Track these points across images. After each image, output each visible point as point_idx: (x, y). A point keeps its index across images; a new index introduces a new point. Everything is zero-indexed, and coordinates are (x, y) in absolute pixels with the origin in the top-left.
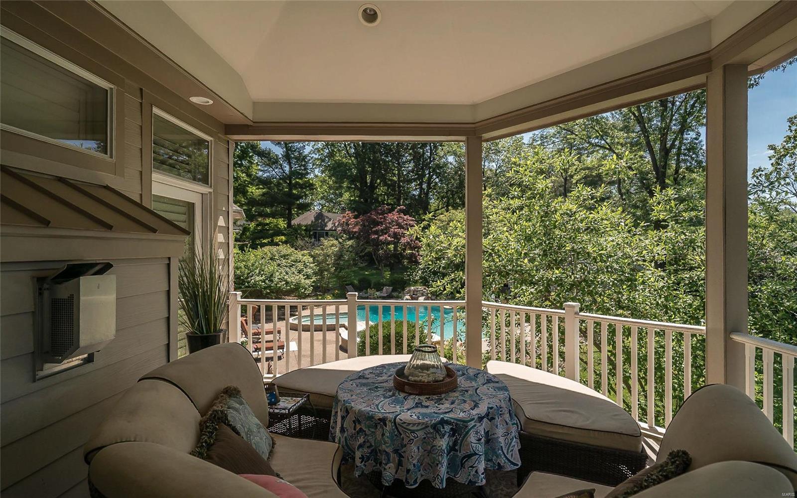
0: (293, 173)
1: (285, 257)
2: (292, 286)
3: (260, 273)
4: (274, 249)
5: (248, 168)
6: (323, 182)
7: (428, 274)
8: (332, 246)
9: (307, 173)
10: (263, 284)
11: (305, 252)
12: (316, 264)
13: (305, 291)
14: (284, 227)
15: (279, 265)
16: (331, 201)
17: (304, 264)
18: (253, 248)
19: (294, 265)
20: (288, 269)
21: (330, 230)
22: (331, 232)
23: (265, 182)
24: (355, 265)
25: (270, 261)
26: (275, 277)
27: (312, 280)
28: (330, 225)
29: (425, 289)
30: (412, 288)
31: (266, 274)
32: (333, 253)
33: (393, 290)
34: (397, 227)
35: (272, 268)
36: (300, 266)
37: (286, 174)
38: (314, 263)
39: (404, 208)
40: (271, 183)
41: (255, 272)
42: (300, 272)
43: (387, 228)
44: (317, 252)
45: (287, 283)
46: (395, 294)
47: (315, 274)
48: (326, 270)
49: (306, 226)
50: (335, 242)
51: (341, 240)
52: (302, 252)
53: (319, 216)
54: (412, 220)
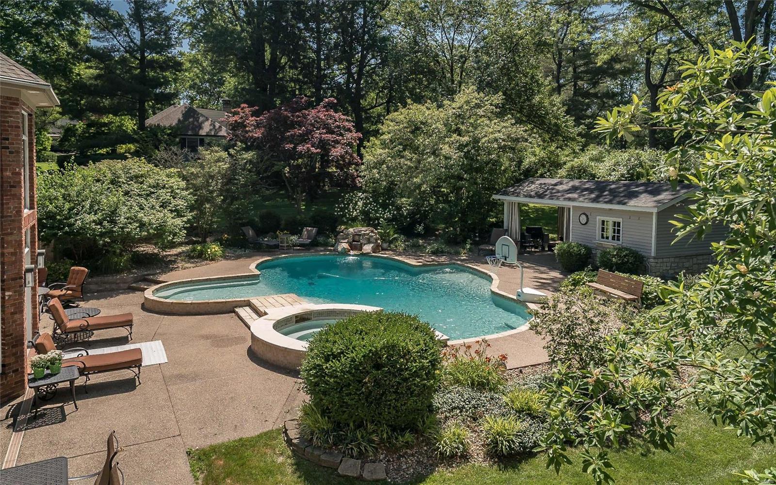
0: (148, 45)
1: (137, 178)
2: (151, 231)
3: (91, 206)
4: (118, 165)
5: (72, 33)
6: (194, 61)
7: (374, 207)
8: (218, 161)
9: (170, 46)
10: (99, 227)
11: (172, 170)
12: (191, 190)
13: (173, 239)
14: (134, 129)
15: (127, 193)
16: (205, 92)
17: (172, 192)
18: (79, 164)
19: (154, 193)
20: (143, 201)
21: (207, 136)
22: (209, 138)
23: (101, 56)
24: (256, 192)
25: (111, 186)
26: (120, 216)
27: (185, 219)
28: (206, 128)
29: (372, 232)
30: (351, 230)
31: (104, 210)
32: (219, 172)
33: (319, 233)
34: (324, 131)
35: (115, 199)
36: (164, 194)
37: (135, 44)
38: (187, 189)
39: (335, 101)
40: (111, 58)
41: (83, 207)
42: (163, 205)
43: (309, 132)
44: (193, 170)
45: (142, 225)
46: (321, 239)
47: (191, 208)
48: (208, 201)
49: (171, 128)
50: (224, 154)
51: (232, 151)
52: (168, 171)
53: (190, 113)
54: (347, 120)
